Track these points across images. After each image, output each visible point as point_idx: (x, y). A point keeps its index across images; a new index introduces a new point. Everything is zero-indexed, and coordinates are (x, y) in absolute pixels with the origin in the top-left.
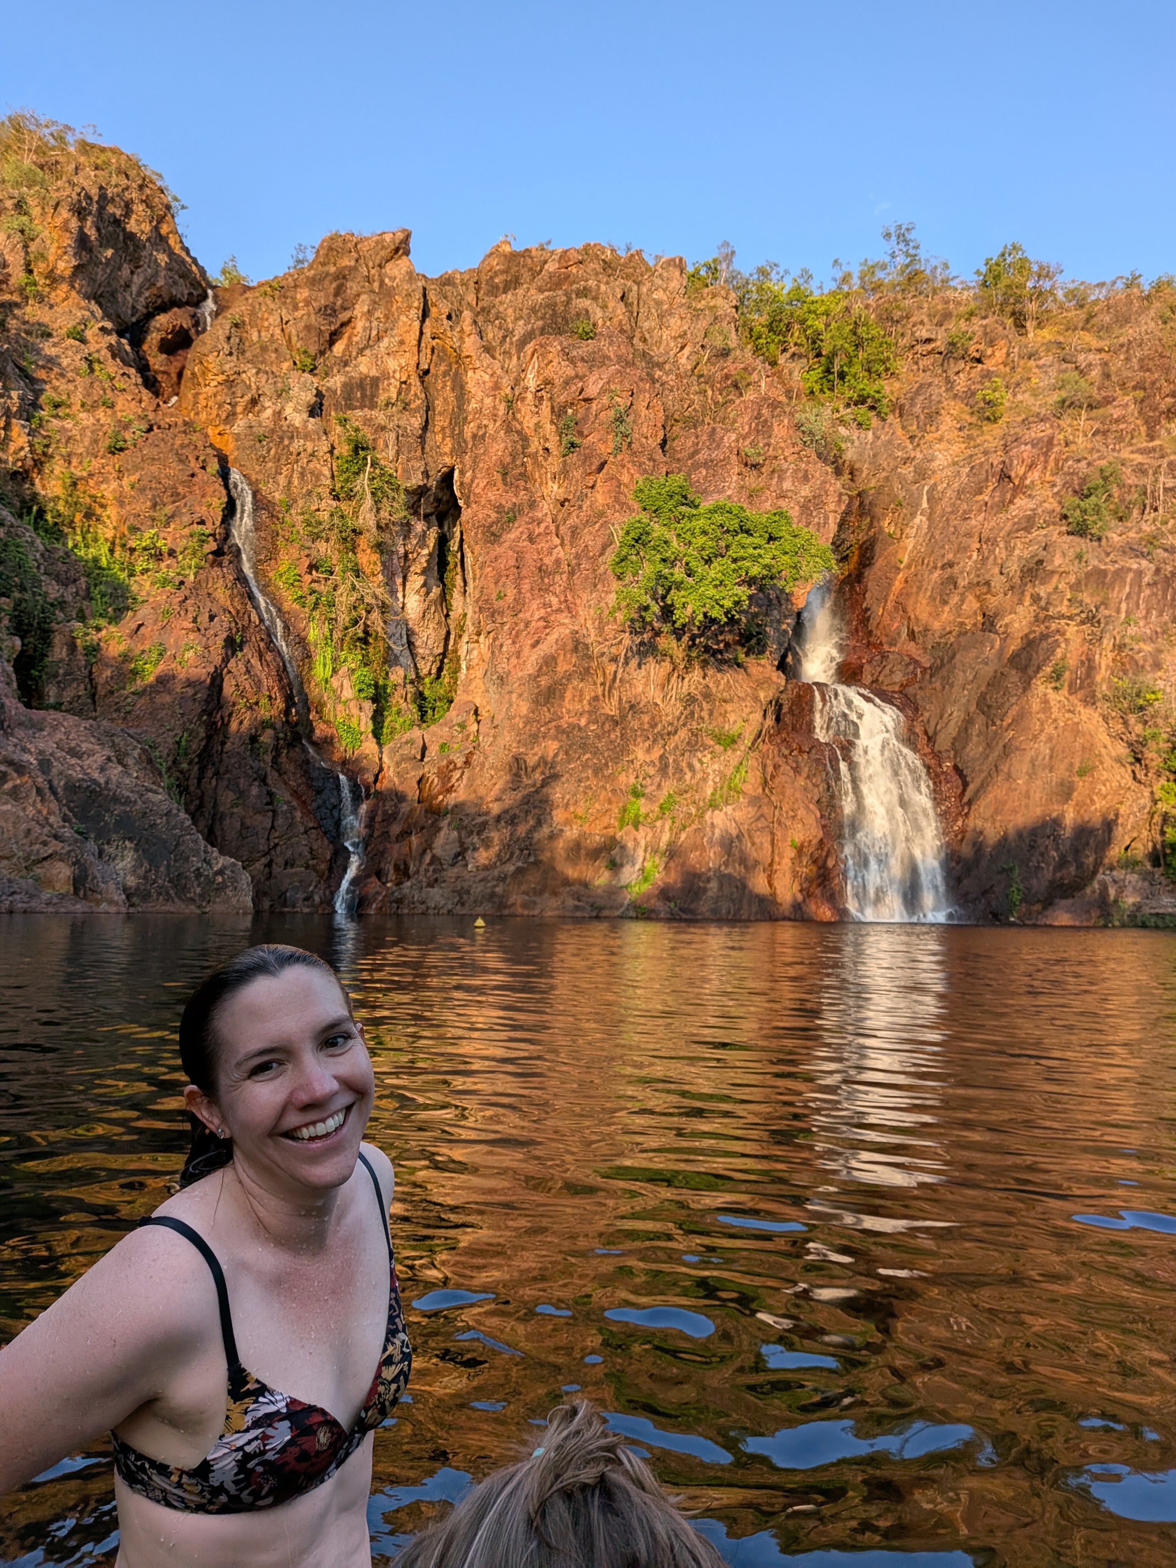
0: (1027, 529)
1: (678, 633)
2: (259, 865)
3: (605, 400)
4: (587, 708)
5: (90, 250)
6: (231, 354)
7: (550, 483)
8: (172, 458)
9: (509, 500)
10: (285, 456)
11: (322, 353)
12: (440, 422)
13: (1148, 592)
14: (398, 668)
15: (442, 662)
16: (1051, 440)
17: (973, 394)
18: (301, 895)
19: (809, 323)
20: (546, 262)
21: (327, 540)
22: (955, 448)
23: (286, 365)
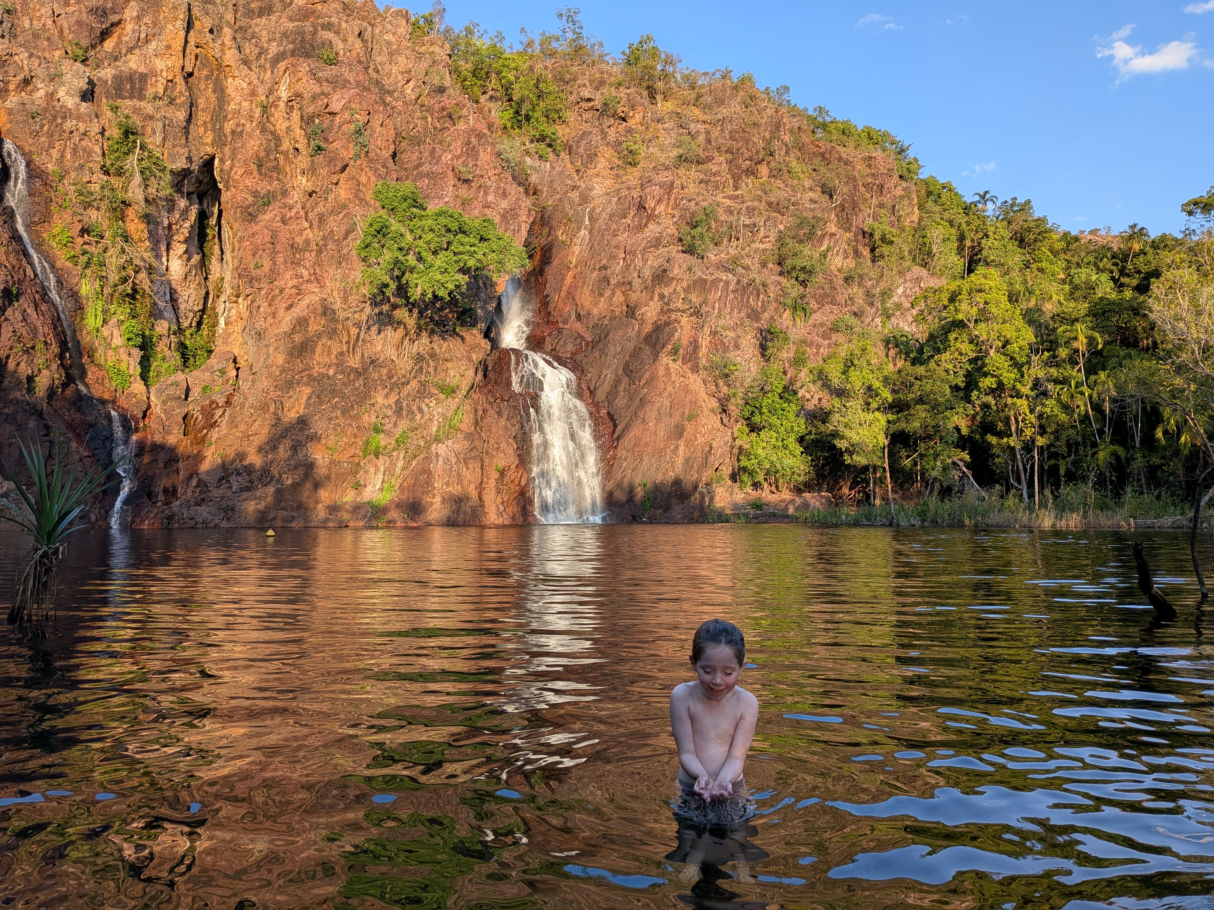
0: (656, 247)
1: (411, 305)
3: (347, 116)
4: (334, 361)
7: (299, 177)
9: (264, 187)
10: (57, 133)
11: (93, 47)
12: (202, 117)
13: (732, 296)
14: (162, 321)
15: (201, 317)
16: (672, 183)
17: (620, 144)
19: (504, 74)
21: (98, 209)
22: (608, 183)
23: (58, 54)
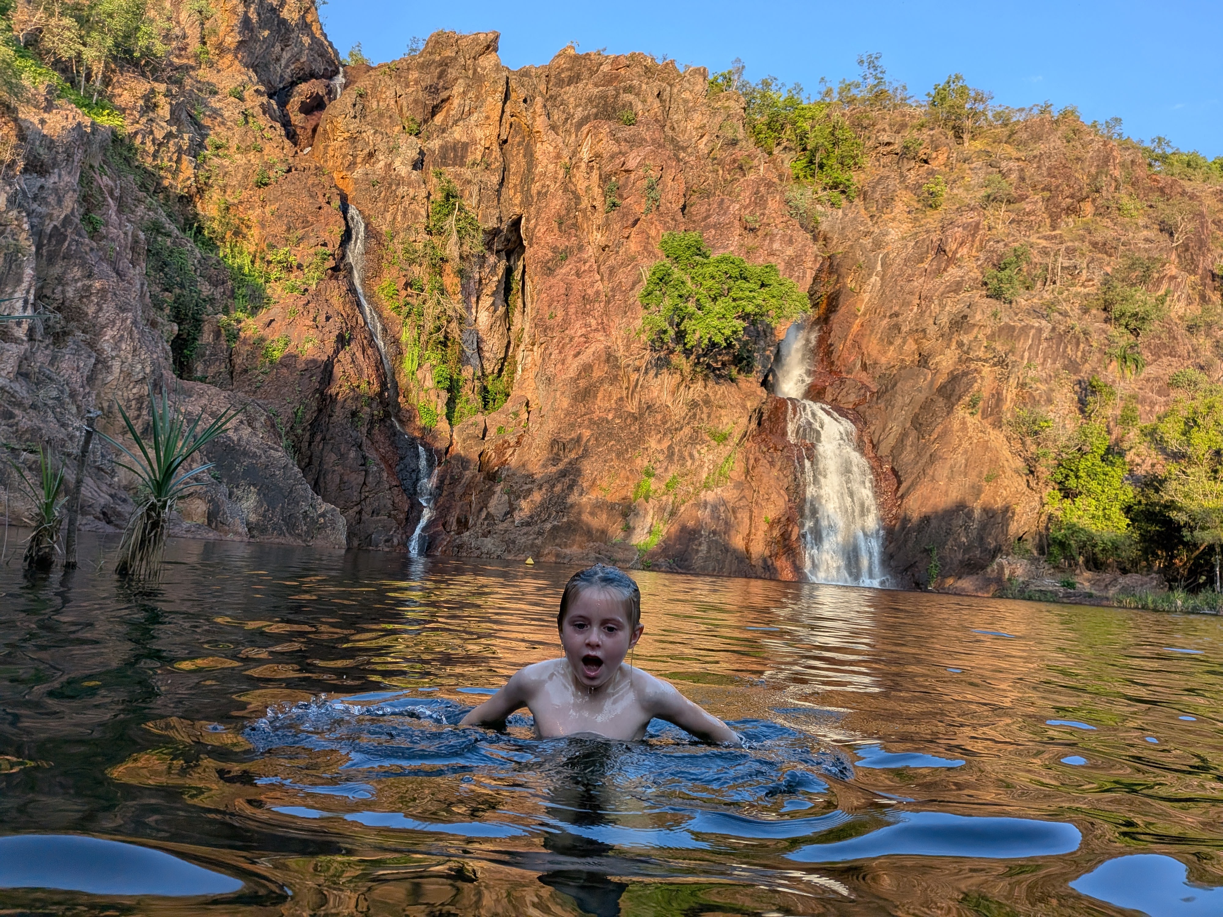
0: (956, 292)
1: (688, 353)
2: (352, 512)
3: (641, 172)
4: (614, 406)
5: (252, 30)
6: (355, 117)
7: (595, 233)
8: (305, 193)
9: (563, 243)
10: (392, 198)
11: (426, 121)
12: (513, 180)
13: (1045, 345)
14: (469, 367)
15: (503, 364)
16: (978, 225)
17: (921, 186)
18: (383, 538)
19: (799, 124)
20: (601, 64)
21: (421, 265)
22: (905, 227)
23: (397, 129)
